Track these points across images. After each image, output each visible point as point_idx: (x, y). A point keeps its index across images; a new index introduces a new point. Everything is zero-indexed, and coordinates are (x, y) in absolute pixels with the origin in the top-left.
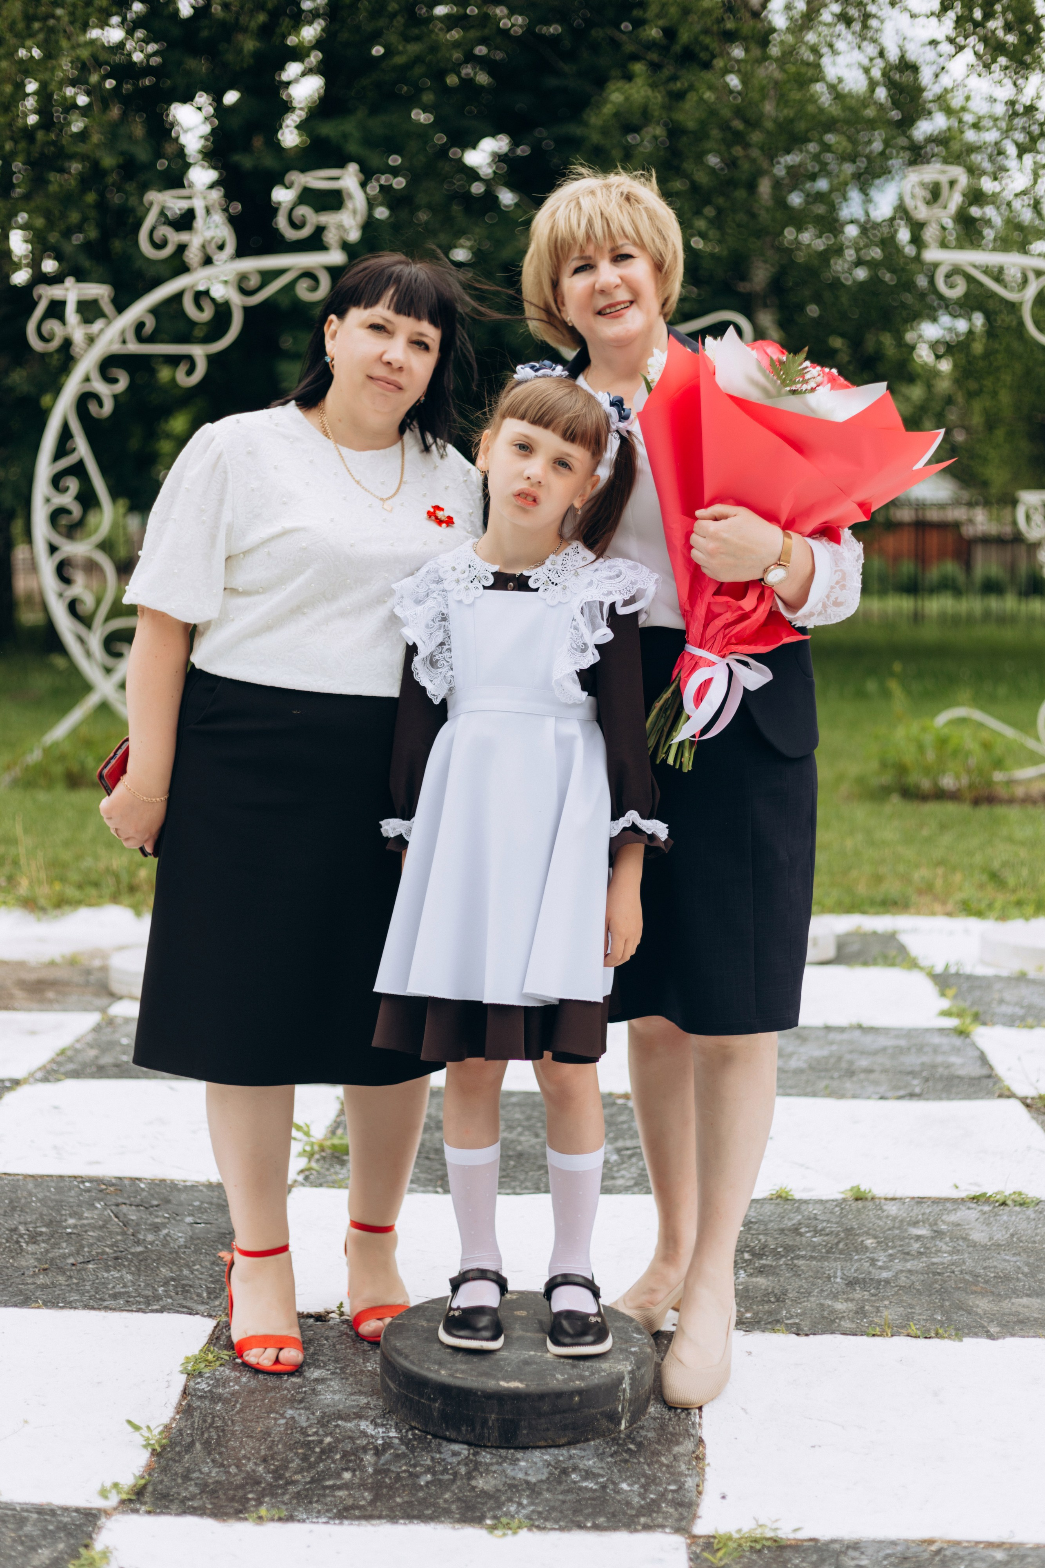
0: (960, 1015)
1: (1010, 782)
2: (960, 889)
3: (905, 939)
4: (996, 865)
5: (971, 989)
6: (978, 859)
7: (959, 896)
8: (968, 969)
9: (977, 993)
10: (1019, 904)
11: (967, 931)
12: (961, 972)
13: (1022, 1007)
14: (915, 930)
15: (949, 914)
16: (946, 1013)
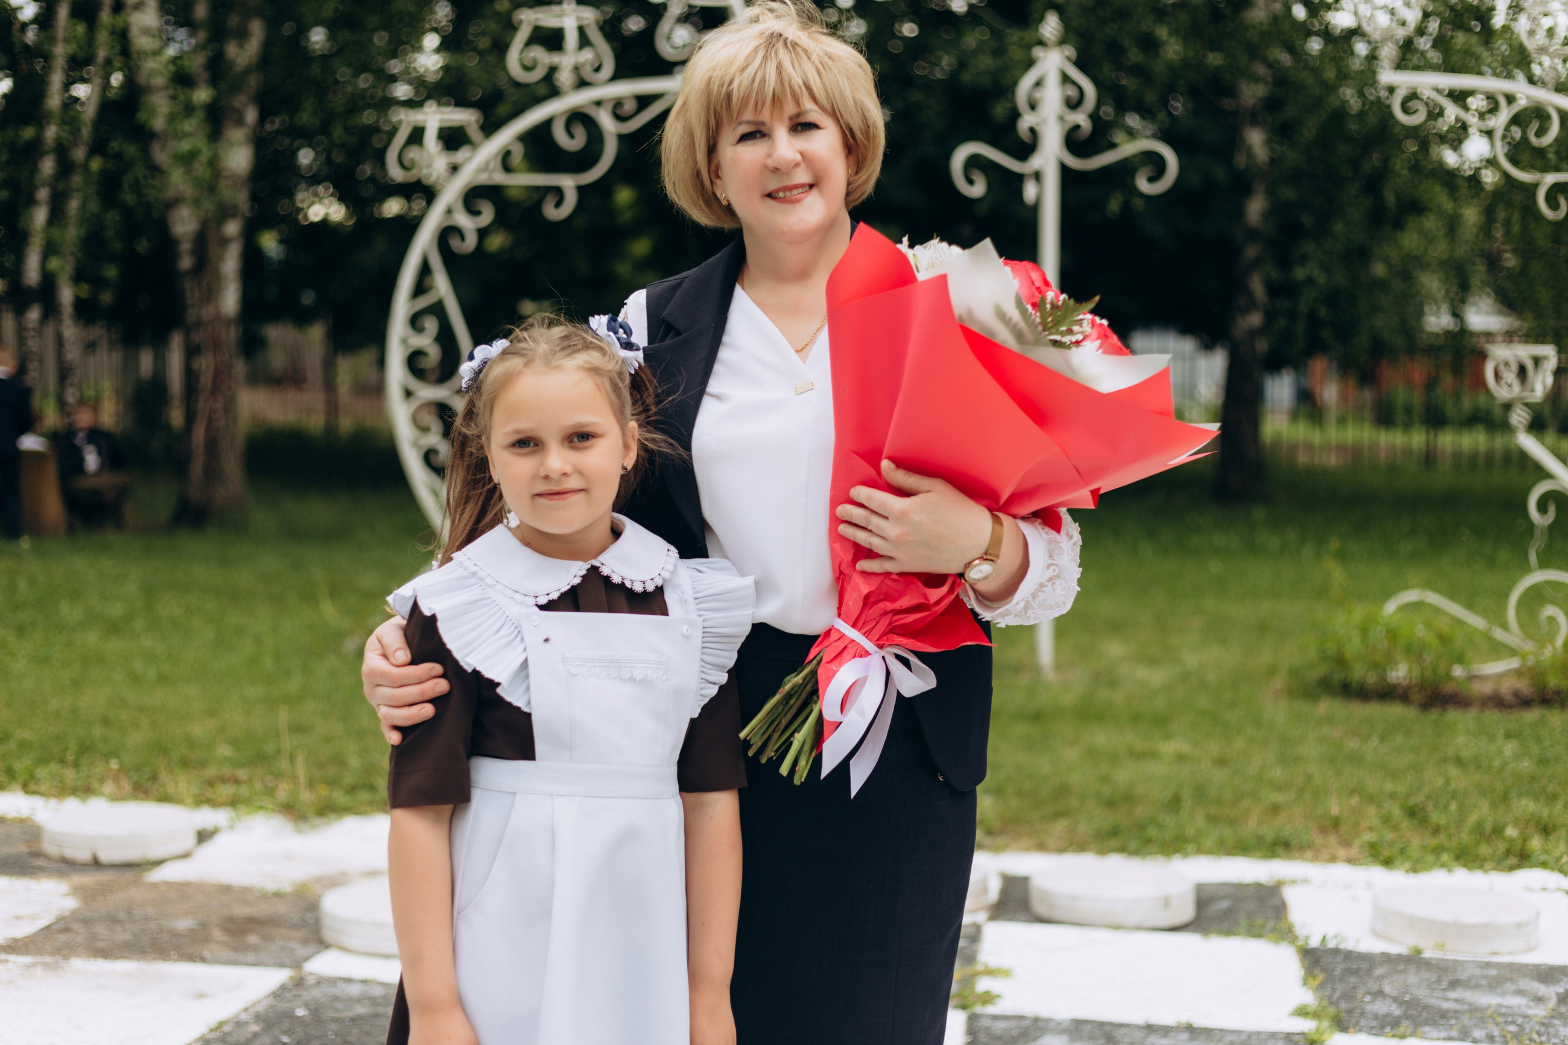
0: (1316, 1015)
1: (1472, 678)
2: (1371, 829)
3: (1290, 894)
4: (1417, 799)
5: (1350, 972)
6: (1401, 788)
7: (1368, 837)
8: (1349, 945)
9: (1352, 980)
10: (1437, 851)
11: (1368, 885)
12: (1342, 947)
13: (1402, 1003)
14: (1305, 881)
15: (1350, 861)
16: (1302, 1012)
